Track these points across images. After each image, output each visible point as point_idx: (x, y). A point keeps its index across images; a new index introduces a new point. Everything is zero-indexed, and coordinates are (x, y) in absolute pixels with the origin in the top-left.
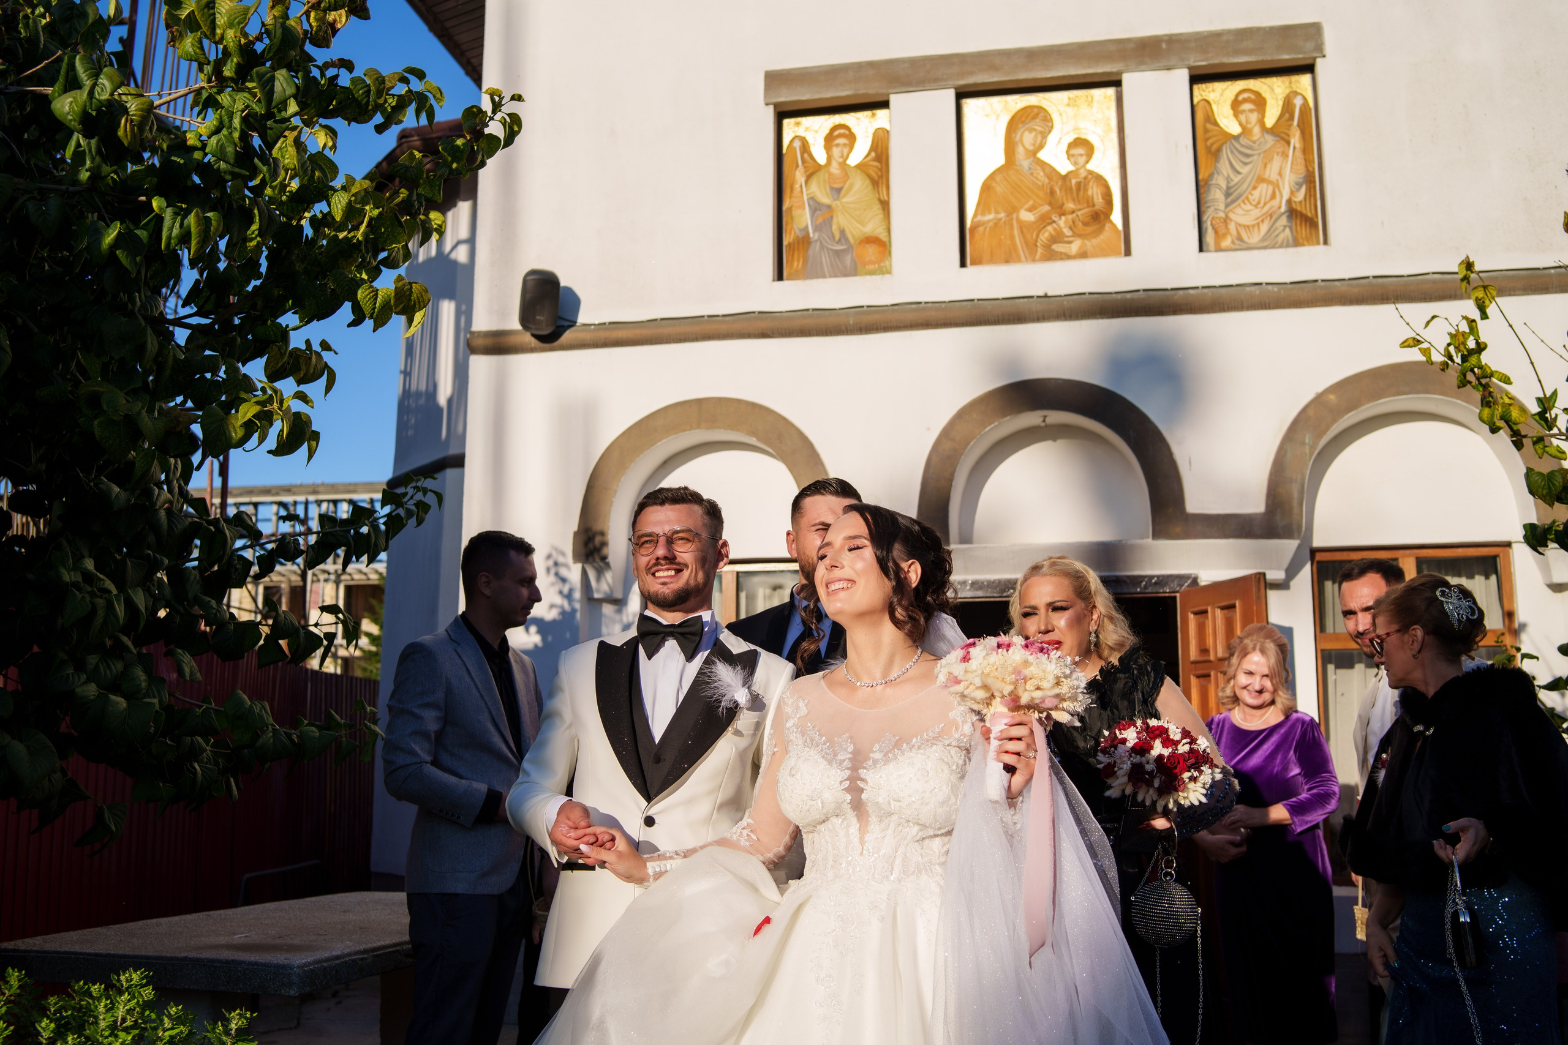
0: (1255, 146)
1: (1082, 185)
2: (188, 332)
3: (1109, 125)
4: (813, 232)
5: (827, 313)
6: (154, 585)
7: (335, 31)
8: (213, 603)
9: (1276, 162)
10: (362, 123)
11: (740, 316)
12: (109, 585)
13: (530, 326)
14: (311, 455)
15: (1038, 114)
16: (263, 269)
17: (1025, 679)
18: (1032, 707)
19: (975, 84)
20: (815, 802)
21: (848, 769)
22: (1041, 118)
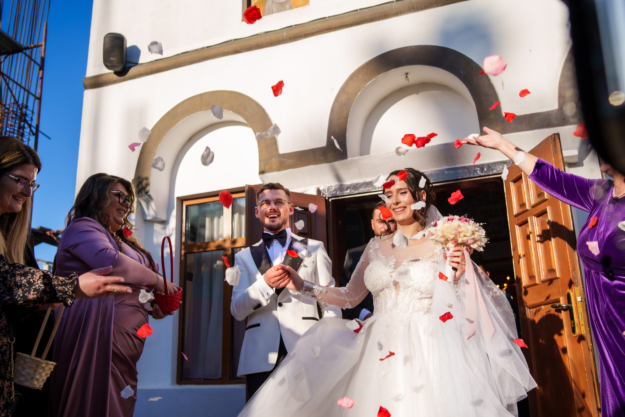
5: (272, 33)
11: (224, 44)
13: (108, 64)
17: (460, 233)
18: (463, 244)
20: (379, 281)
21: (393, 268)
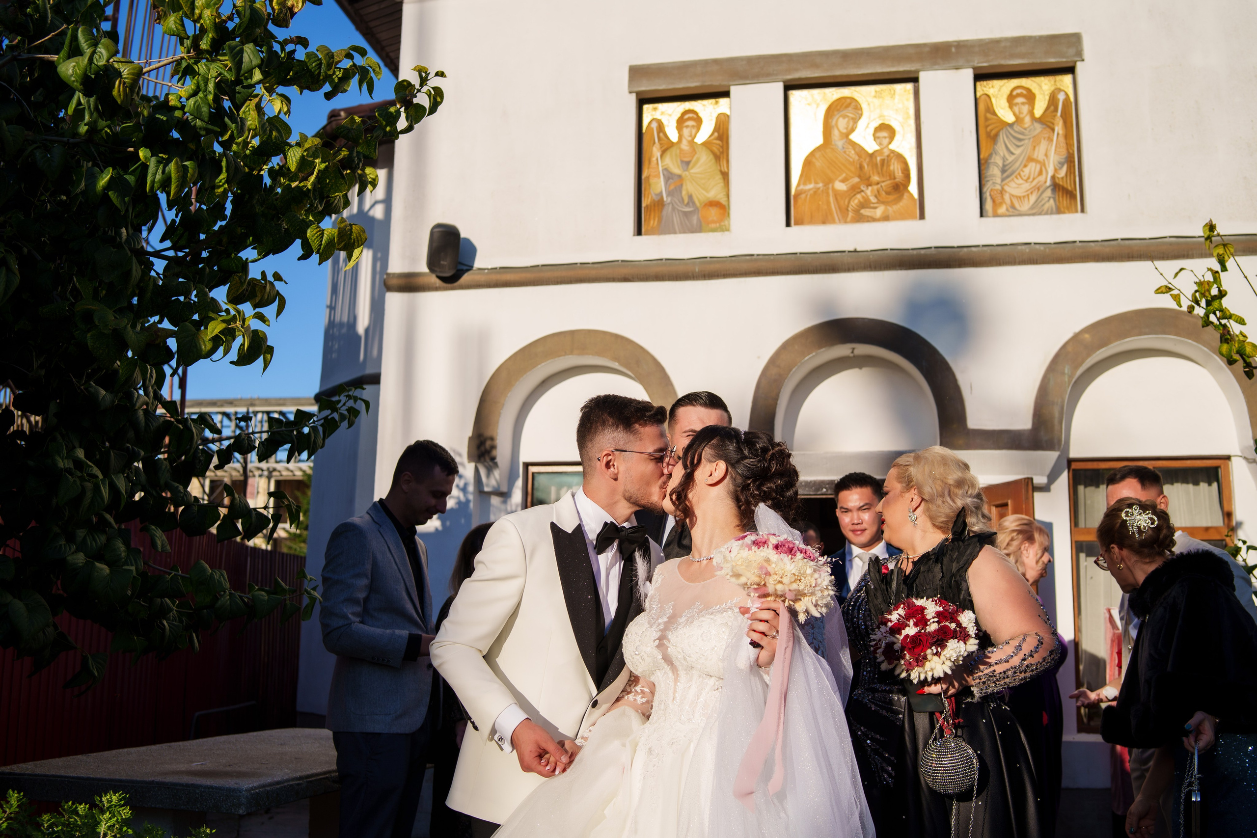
0: (1026, 132)
1: (886, 162)
2: (165, 262)
3: (908, 113)
4: (667, 197)
5: (678, 261)
6: (132, 473)
7: (293, 14)
8: (181, 488)
9: (1043, 146)
10: (314, 91)
11: (607, 264)
12: (96, 471)
13: (436, 269)
14: (266, 365)
15: (850, 104)
16: (228, 212)
19: (800, 79)
22: (853, 108)
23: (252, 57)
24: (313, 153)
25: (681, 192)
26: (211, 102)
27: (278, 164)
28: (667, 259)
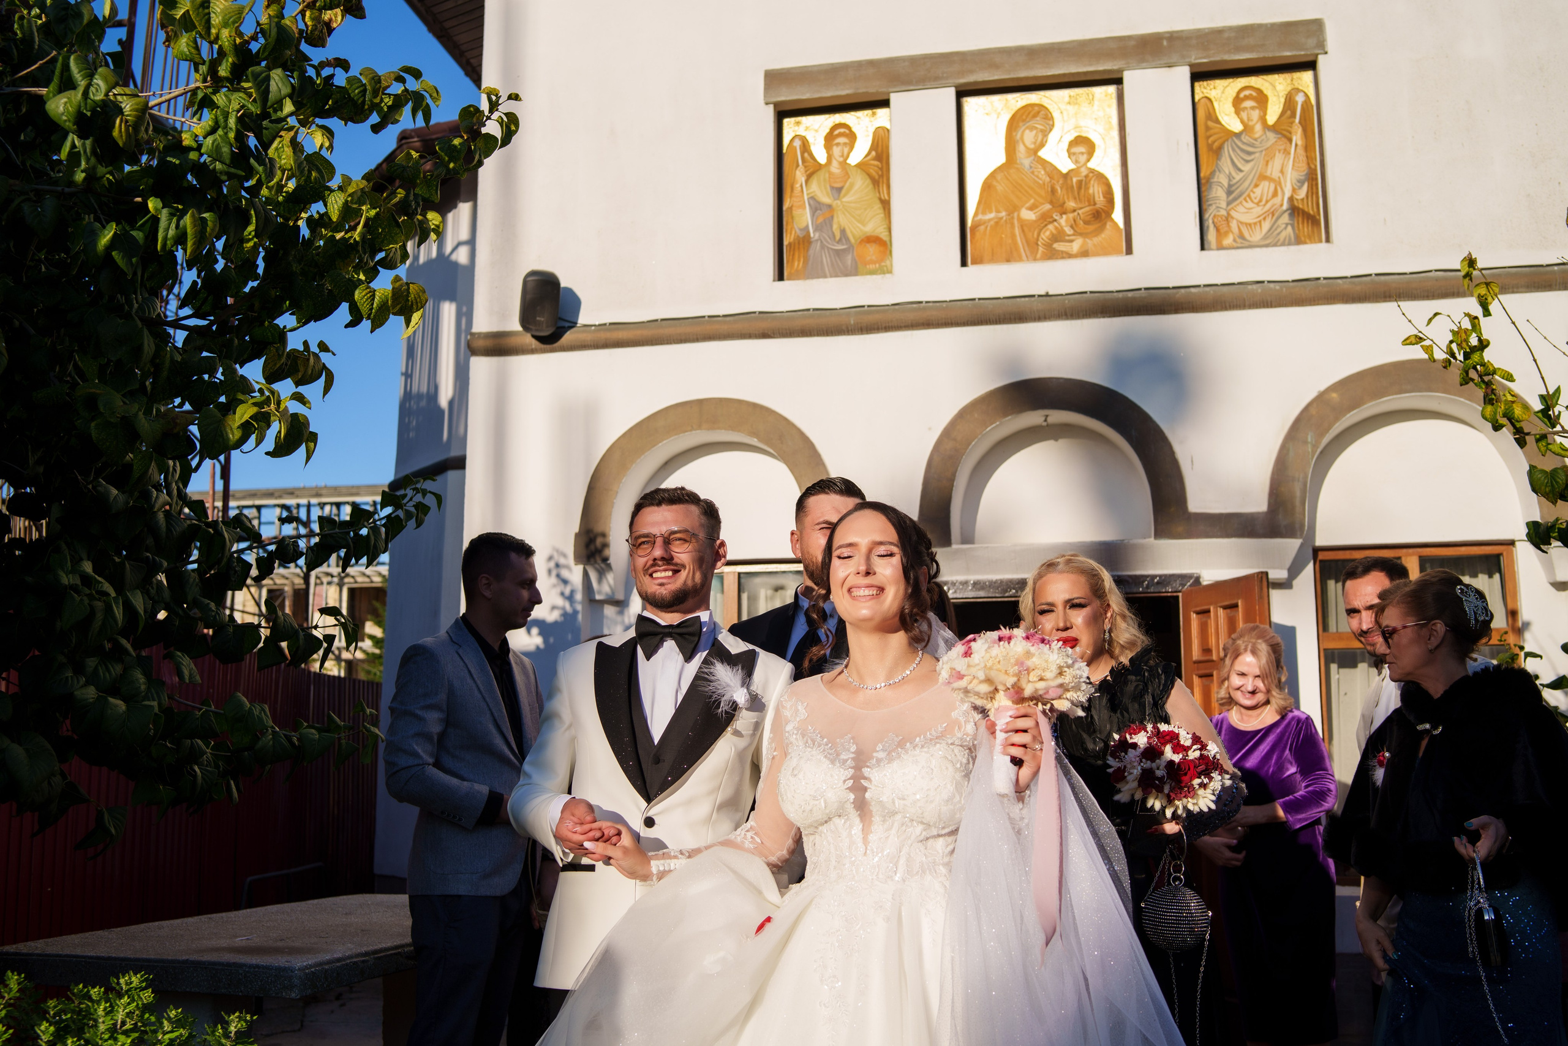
0: (1257, 143)
1: (1083, 183)
2: (185, 333)
3: (1110, 123)
4: (814, 232)
5: (828, 313)
6: (152, 588)
7: (330, 31)
8: (213, 605)
9: (1278, 160)
11: (741, 316)
12: (108, 587)
13: (530, 327)
14: (309, 456)
15: (1038, 113)
16: (260, 270)
17: (1028, 671)
18: (1036, 699)
19: (976, 83)
20: (817, 802)
21: (851, 768)
22: (1042, 117)
23: (280, 85)
24: (359, 198)
25: (831, 227)
26: (232, 140)
27: (318, 212)
28: (815, 310)
